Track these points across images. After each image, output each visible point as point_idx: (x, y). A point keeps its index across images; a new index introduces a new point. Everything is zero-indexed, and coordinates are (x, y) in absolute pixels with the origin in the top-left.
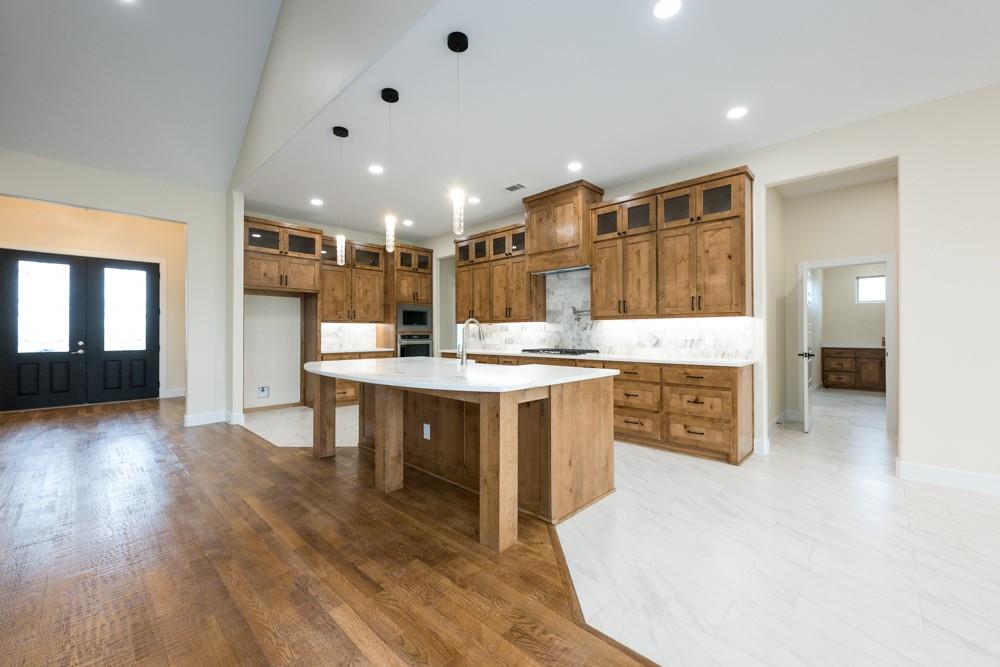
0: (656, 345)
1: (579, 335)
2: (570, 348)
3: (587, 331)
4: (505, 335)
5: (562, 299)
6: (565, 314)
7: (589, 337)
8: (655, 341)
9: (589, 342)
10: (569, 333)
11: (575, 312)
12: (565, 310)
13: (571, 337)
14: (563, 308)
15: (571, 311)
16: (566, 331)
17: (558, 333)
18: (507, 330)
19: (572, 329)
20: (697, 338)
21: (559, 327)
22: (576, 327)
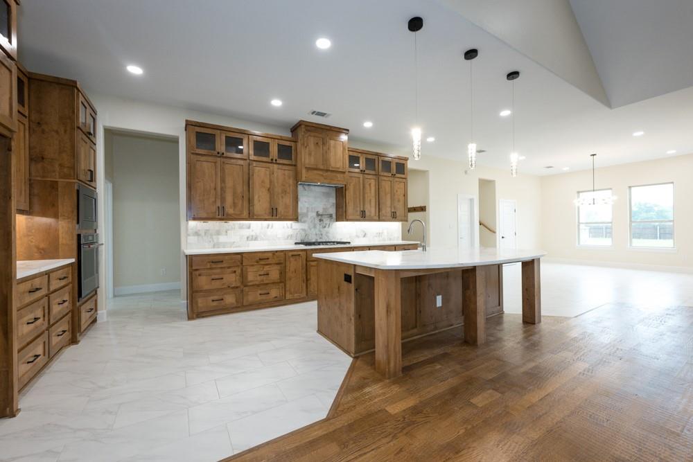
0: (364, 236)
1: (320, 231)
2: (314, 241)
3: (325, 229)
4: (246, 232)
5: (307, 205)
6: (309, 217)
7: (327, 233)
8: (363, 234)
9: (328, 237)
10: (313, 230)
11: (318, 214)
12: (309, 213)
13: (314, 233)
14: (308, 211)
15: (315, 214)
16: (310, 229)
17: (304, 230)
18: (249, 228)
19: (315, 227)
20: (381, 232)
21: (305, 226)
22: (318, 226)
